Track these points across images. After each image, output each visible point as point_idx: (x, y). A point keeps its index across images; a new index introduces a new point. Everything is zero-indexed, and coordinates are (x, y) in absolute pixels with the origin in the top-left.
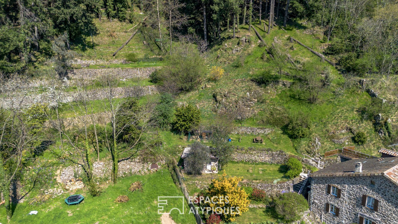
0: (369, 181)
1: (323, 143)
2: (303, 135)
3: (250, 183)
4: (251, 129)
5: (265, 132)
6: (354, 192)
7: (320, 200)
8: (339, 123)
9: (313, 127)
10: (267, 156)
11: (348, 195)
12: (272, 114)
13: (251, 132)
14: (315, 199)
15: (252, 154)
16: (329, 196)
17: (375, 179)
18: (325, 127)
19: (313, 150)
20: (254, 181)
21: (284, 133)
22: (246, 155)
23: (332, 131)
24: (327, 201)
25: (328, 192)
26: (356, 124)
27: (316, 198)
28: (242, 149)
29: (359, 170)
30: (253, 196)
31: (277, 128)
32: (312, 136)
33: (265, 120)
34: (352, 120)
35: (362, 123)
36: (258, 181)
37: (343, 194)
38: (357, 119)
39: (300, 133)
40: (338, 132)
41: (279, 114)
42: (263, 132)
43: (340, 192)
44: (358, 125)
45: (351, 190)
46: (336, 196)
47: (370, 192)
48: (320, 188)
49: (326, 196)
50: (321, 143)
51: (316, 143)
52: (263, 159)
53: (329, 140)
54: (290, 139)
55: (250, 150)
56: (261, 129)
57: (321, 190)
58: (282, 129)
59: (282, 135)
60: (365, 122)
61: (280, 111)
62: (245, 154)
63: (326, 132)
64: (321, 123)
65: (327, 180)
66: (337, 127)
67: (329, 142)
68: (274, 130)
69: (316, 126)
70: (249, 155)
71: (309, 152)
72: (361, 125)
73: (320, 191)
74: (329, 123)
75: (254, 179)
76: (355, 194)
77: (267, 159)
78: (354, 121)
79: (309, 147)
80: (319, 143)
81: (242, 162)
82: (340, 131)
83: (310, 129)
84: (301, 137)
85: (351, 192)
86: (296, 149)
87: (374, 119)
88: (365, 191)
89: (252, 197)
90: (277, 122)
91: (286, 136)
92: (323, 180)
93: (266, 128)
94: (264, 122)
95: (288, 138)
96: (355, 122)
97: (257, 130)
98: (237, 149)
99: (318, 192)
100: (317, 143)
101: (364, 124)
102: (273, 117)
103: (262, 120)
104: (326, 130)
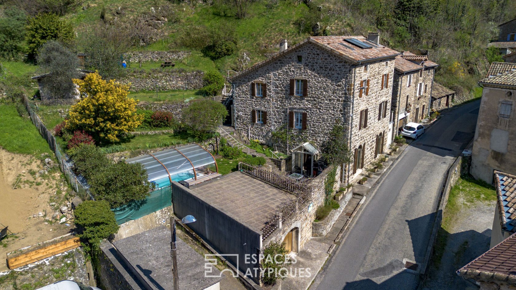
0: (295, 58)
1: (253, 59)
2: (228, 50)
3: (150, 105)
4: (159, 54)
5: (178, 57)
6: (281, 81)
7: (244, 110)
8: (272, 36)
9: (241, 43)
10: (179, 79)
11: (274, 88)
12: (188, 34)
13: (159, 58)
14: (238, 111)
15: (157, 78)
16: (254, 100)
17: (301, 52)
18: (255, 40)
19: (240, 66)
20: (156, 102)
21: (206, 55)
22: (148, 81)
23: (264, 45)
24: (253, 107)
25: (253, 94)
26: (293, 37)
27: (240, 108)
28: (141, 72)
29: (285, 47)
30: (154, 119)
31: (195, 51)
32: (239, 52)
33: (179, 41)
34: (288, 33)
35: (300, 36)
36: (162, 102)
37: (269, 89)
38: (294, 32)
39: (224, 47)
40: (271, 47)
41: (198, 33)
42: (176, 57)
43: (266, 88)
44: (295, 38)
45: (278, 80)
46: (262, 96)
47: (297, 73)
48: (243, 92)
49: (251, 100)
50: (250, 58)
51: (243, 58)
52: (173, 84)
53: (260, 55)
54: (212, 61)
55: (154, 72)
56: (173, 52)
57: (245, 95)
58: (202, 51)
59: (203, 58)
60: (302, 35)
61: (198, 30)
62: (146, 78)
63: (257, 46)
64: (251, 37)
65: (250, 78)
66: (270, 40)
67: (261, 57)
68: (191, 53)
69: (245, 41)
70: (153, 80)
71: (235, 69)
72: (298, 38)
73: (243, 97)
74: (260, 36)
75: (157, 100)
76: (282, 83)
77: (180, 84)
78: (289, 34)
79: (235, 63)
80: (248, 58)
81: (143, 91)
82: (274, 45)
83: (238, 46)
84: (225, 55)
85: (277, 82)
86: (219, 69)
87: (313, 31)
88: (292, 73)
89: (152, 122)
90: (195, 43)
91: (208, 59)
92: (246, 80)
93: (180, 52)
94: (177, 44)
95: (210, 60)
96: (291, 35)
97: (166, 55)
98: (135, 72)
99: (241, 100)
100: (245, 58)
101: (301, 38)
102: (190, 38)
103: (175, 43)
104: (257, 44)
